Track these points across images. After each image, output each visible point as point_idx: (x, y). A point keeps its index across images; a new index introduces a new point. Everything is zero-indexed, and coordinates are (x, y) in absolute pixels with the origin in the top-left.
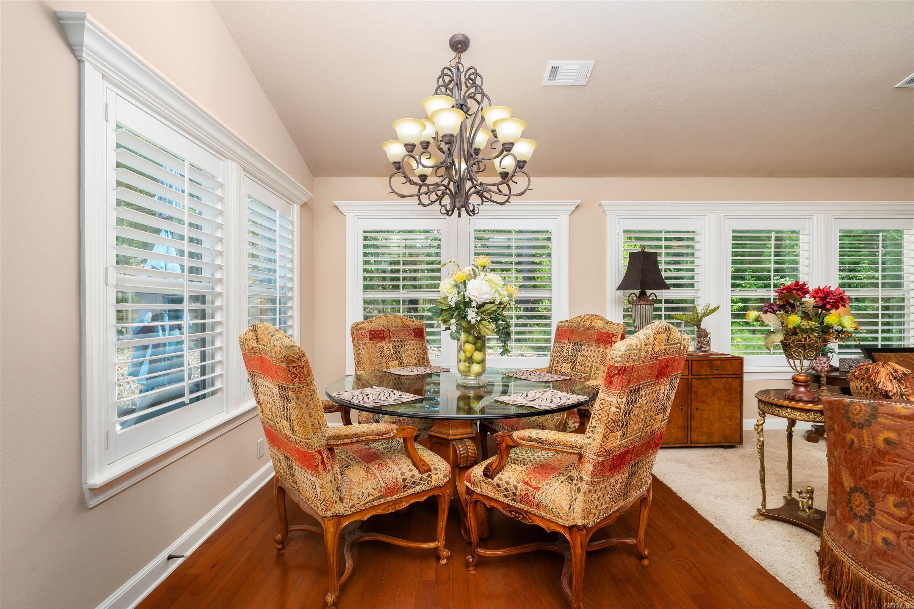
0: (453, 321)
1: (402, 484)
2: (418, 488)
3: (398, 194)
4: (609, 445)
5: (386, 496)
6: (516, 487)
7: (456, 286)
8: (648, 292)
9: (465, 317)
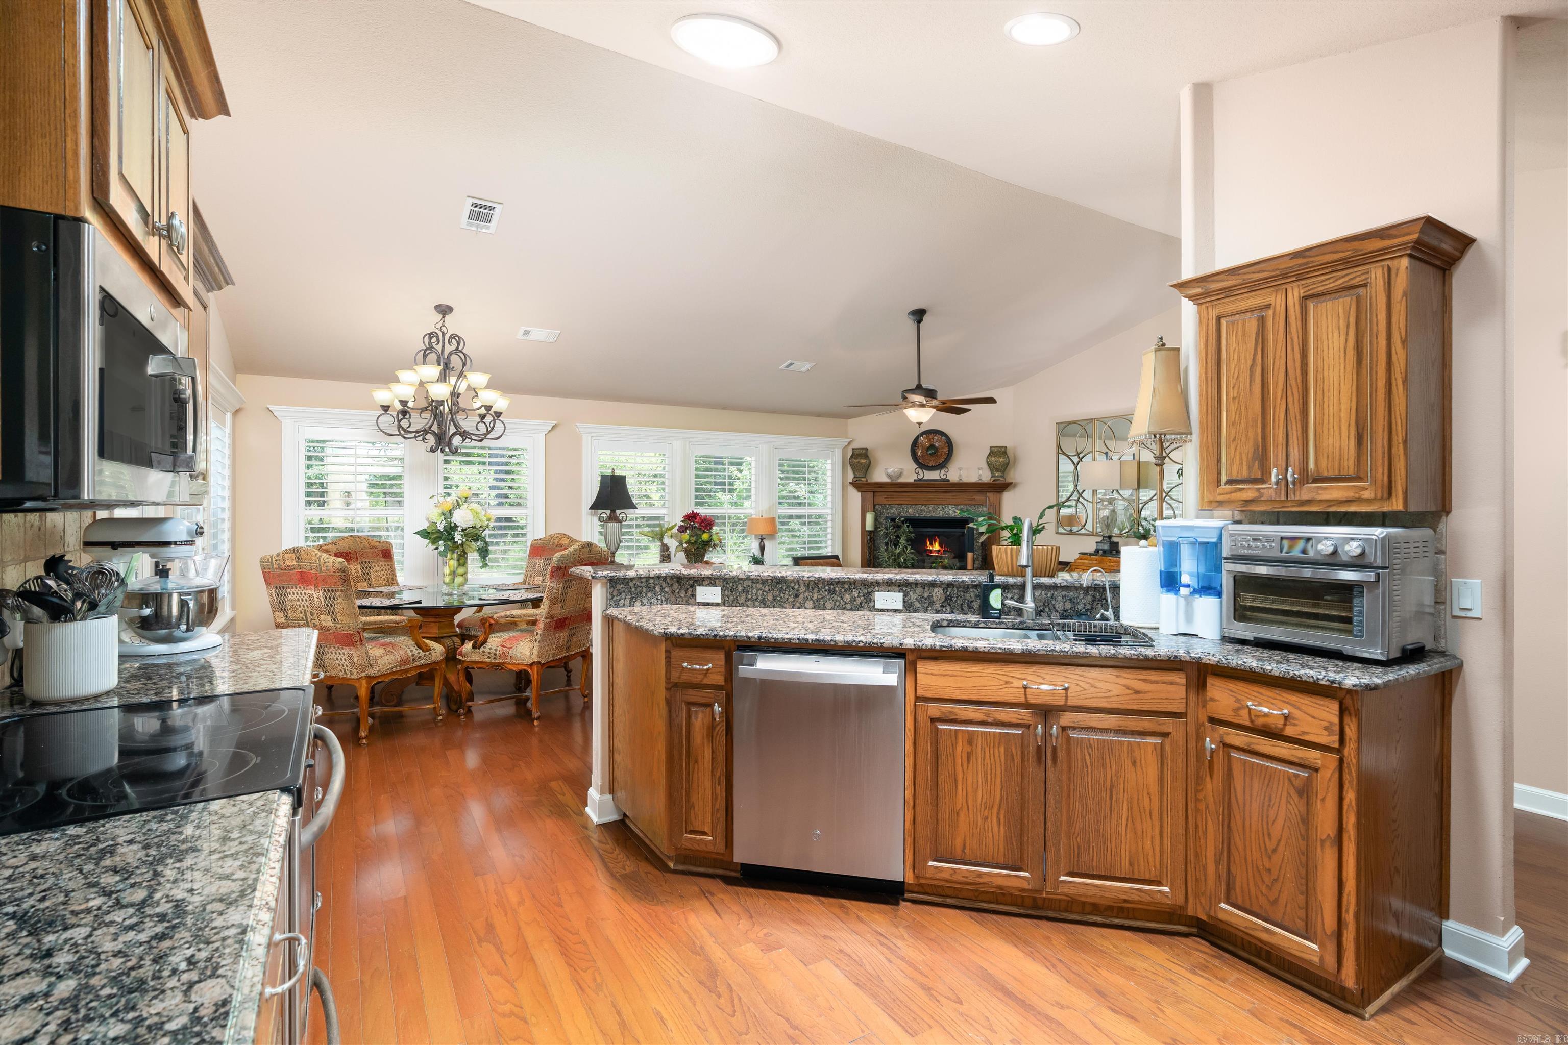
0: (441, 542)
1: (412, 658)
2: (422, 662)
3: (386, 434)
4: (553, 612)
5: (401, 665)
6: (496, 650)
7: (443, 514)
8: (618, 512)
9: (453, 538)
